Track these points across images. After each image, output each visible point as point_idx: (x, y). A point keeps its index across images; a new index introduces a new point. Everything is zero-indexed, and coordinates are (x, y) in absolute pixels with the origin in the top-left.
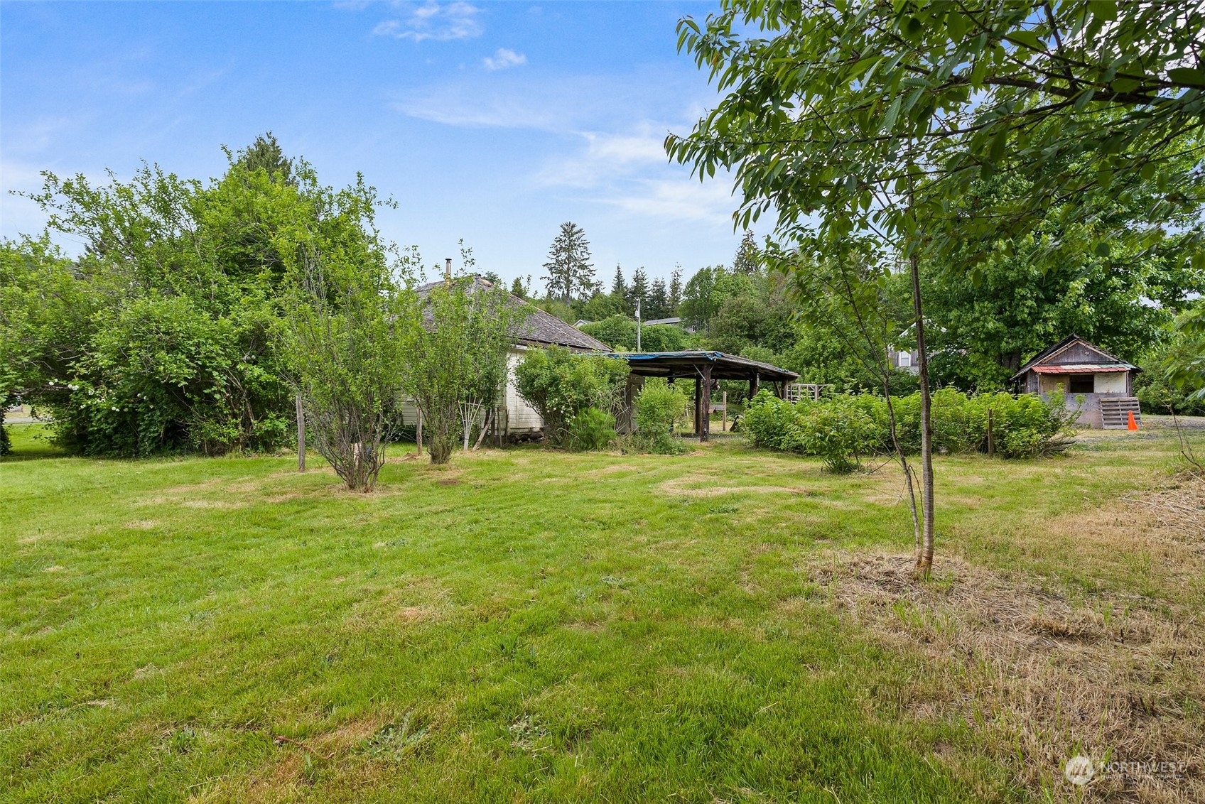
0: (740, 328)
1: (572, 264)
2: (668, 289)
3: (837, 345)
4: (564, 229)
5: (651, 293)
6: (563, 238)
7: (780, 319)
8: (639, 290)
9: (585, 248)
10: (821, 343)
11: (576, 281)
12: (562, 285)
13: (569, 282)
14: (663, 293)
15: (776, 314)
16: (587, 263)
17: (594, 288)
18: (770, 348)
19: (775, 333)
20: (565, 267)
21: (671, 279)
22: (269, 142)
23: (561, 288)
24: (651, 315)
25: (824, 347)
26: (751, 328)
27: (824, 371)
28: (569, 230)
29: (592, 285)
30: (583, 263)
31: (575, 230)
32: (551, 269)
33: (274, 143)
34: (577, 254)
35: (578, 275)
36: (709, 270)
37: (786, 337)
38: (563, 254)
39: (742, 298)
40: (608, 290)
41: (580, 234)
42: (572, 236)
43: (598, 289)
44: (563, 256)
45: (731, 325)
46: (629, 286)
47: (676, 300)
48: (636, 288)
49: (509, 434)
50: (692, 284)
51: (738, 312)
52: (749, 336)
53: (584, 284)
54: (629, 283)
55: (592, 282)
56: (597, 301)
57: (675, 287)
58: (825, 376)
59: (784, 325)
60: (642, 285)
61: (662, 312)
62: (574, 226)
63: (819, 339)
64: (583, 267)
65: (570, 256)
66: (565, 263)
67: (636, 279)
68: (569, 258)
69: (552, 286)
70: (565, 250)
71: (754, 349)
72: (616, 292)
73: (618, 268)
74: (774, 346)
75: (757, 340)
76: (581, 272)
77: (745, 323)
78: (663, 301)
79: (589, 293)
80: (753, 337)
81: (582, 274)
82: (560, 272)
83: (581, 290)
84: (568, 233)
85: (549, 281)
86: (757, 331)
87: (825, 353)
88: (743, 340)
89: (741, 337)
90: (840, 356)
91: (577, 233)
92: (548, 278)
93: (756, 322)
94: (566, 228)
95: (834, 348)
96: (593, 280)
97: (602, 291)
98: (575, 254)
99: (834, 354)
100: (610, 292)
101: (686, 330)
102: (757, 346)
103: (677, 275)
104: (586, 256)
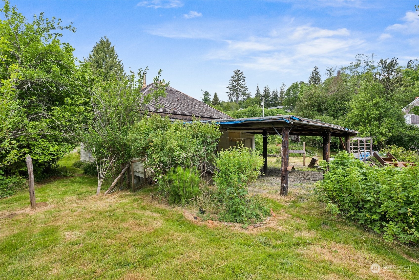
0: (313, 106)
1: (238, 86)
2: (279, 94)
3: (377, 112)
4: (235, 73)
5: (271, 96)
6: (235, 76)
7: (336, 100)
8: (266, 95)
9: (244, 80)
10: (366, 111)
11: (240, 93)
12: (235, 95)
13: (237, 94)
14: (277, 96)
15: (334, 98)
16: (245, 86)
17: (248, 96)
18: (331, 116)
19: (333, 108)
20: (236, 88)
21: (280, 90)
22: (105, 40)
23: (234, 96)
24: (272, 105)
25: (368, 114)
26: (319, 106)
27: (369, 129)
28: (237, 73)
29: (247, 94)
30: (243, 86)
31: (239, 73)
32: (230, 89)
33: (107, 40)
34: (240, 82)
35: (241, 91)
36: (297, 83)
37: (340, 110)
38: (235, 82)
39: (314, 91)
40: (253, 96)
41: (241, 74)
42: (238, 75)
43: (249, 96)
44: (235, 83)
45: (308, 105)
46: (262, 94)
47: (282, 98)
48: (265, 94)
49: (147, 177)
50: (289, 90)
51: (311, 98)
52: (317, 110)
53: (243, 94)
54: (262, 92)
55: (247, 93)
56: (248, 101)
57: (282, 93)
58: (370, 132)
59: (339, 103)
60: (268, 93)
61: (276, 104)
62: (239, 71)
63: (364, 110)
64: (243, 87)
65: (237, 83)
66: (236, 86)
67: (265, 91)
68: (237, 84)
69: (230, 96)
70: (235, 81)
71: (321, 117)
72: (257, 97)
73: (258, 87)
74: (333, 115)
75: (322, 112)
76: (242, 89)
77: (316, 104)
78: (277, 99)
79: (245, 98)
80: (320, 111)
81: (243, 90)
82: (234, 90)
83: (242, 97)
84: (237, 74)
85: (229, 94)
86: (323, 108)
87: (369, 117)
88: (315, 112)
89: (314, 111)
90: (379, 119)
91: (240, 74)
92: (229, 93)
93: (322, 103)
94: (236, 72)
95: (376, 115)
96: (247, 92)
97: (251, 97)
98: (239, 82)
99: (375, 118)
100: (254, 97)
101: (287, 111)
102: (323, 115)
103: (283, 88)
104: (244, 83)
